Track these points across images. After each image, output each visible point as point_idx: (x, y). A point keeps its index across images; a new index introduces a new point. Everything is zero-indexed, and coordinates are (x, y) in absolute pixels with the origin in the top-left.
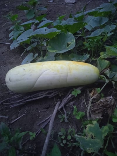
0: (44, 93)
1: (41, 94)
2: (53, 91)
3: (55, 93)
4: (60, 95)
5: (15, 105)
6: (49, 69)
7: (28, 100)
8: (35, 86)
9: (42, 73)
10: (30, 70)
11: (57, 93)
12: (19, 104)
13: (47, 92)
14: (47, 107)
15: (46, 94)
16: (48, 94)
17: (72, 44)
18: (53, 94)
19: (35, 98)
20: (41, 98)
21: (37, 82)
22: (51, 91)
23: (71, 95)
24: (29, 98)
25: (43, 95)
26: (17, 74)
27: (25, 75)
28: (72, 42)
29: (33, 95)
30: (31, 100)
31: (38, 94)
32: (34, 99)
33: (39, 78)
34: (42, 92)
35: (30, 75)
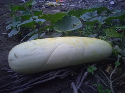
0: (55, 73)
1: (52, 74)
2: (65, 70)
3: (67, 72)
4: (72, 75)
5: (19, 91)
6: (64, 43)
7: (36, 83)
8: (48, 62)
9: (56, 47)
10: (42, 44)
11: (69, 73)
12: (24, 89)
13: (59, 72)
14: (59, 90)
15: (57, 74)
16: (60, 74)
17: (78, 25)
18: (65, 74)
19: (44, 79)
20: (52, 79)
21: (51, 56)
22: (63, 70)
23: (86, 72)
24: (38, 79)
25: (54, 76)
26: (26, 49)
27: (36, 49)
28: (77, 23)
29: (42, 76)
30: (40, 82)
31: (48, 74)
32: (44, 81)
33: (54, 52)
34: (53, 72)
35: (43, 49)
